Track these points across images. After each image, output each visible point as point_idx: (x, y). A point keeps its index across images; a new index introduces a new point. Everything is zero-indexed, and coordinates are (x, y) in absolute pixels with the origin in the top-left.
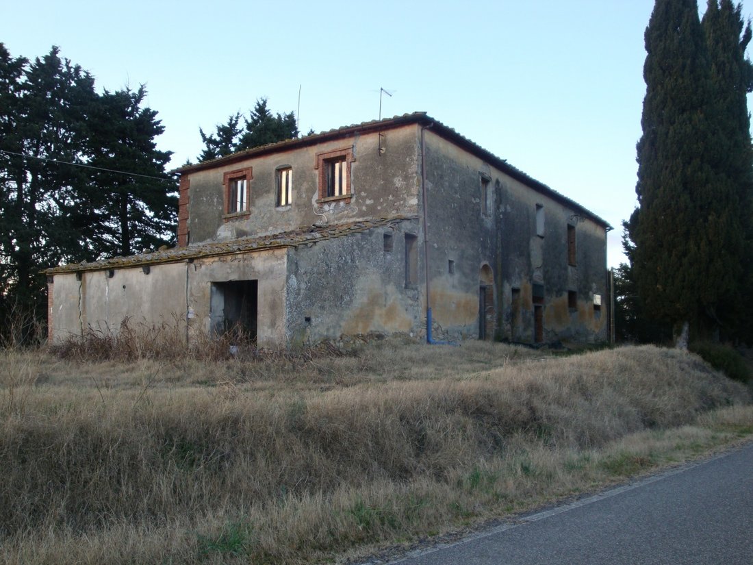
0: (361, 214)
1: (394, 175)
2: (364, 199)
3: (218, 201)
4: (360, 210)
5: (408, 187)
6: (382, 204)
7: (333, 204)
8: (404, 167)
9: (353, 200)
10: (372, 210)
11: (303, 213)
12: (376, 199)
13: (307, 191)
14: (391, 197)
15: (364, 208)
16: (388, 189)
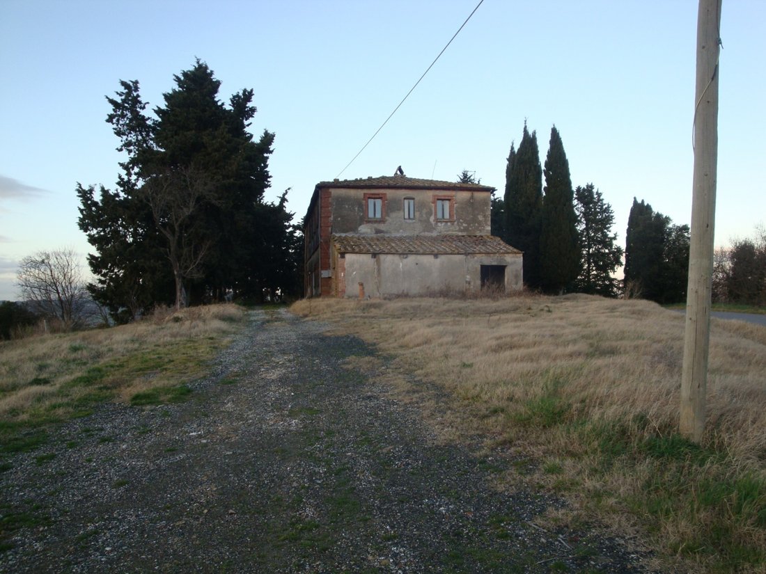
0: (461, 231)
1: (478, 214)
2: (462, 223)
3: (358, 210)
4: (460, 228)
5: (486, 221)
6: (471, 227)
7: (443, 224)
8: (483, 211)
9: (456, 223)
10: (466, 229)
11: (424, 225)
12: (469, 224)
13: (426, 213)
14: (477, 225)
15: (462, 228)
16: (475, 220)
